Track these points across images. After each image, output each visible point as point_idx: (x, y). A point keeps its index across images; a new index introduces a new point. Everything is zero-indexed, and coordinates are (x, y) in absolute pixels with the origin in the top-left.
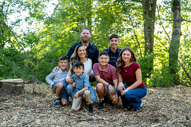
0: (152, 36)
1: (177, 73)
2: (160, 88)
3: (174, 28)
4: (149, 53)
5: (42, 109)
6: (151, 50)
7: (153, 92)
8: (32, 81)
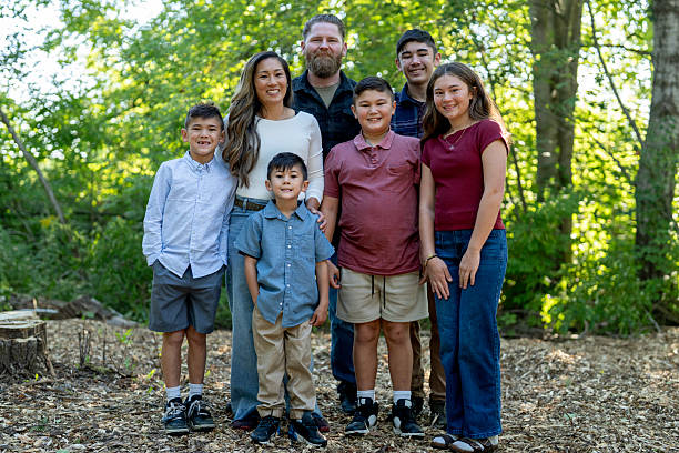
0: (567, 119)
1: (667, 277)
2: (596, 340)
3: (658, 89)
4: (556, 191)
5: (116, 447)
6: (564, 179)
7: (565, 365)
8: (73, 307)
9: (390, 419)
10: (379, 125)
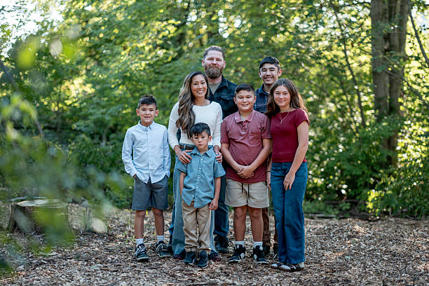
5: (118, 265)
7: (358, 233)
9: (252, 256)
10: (247, 108)
